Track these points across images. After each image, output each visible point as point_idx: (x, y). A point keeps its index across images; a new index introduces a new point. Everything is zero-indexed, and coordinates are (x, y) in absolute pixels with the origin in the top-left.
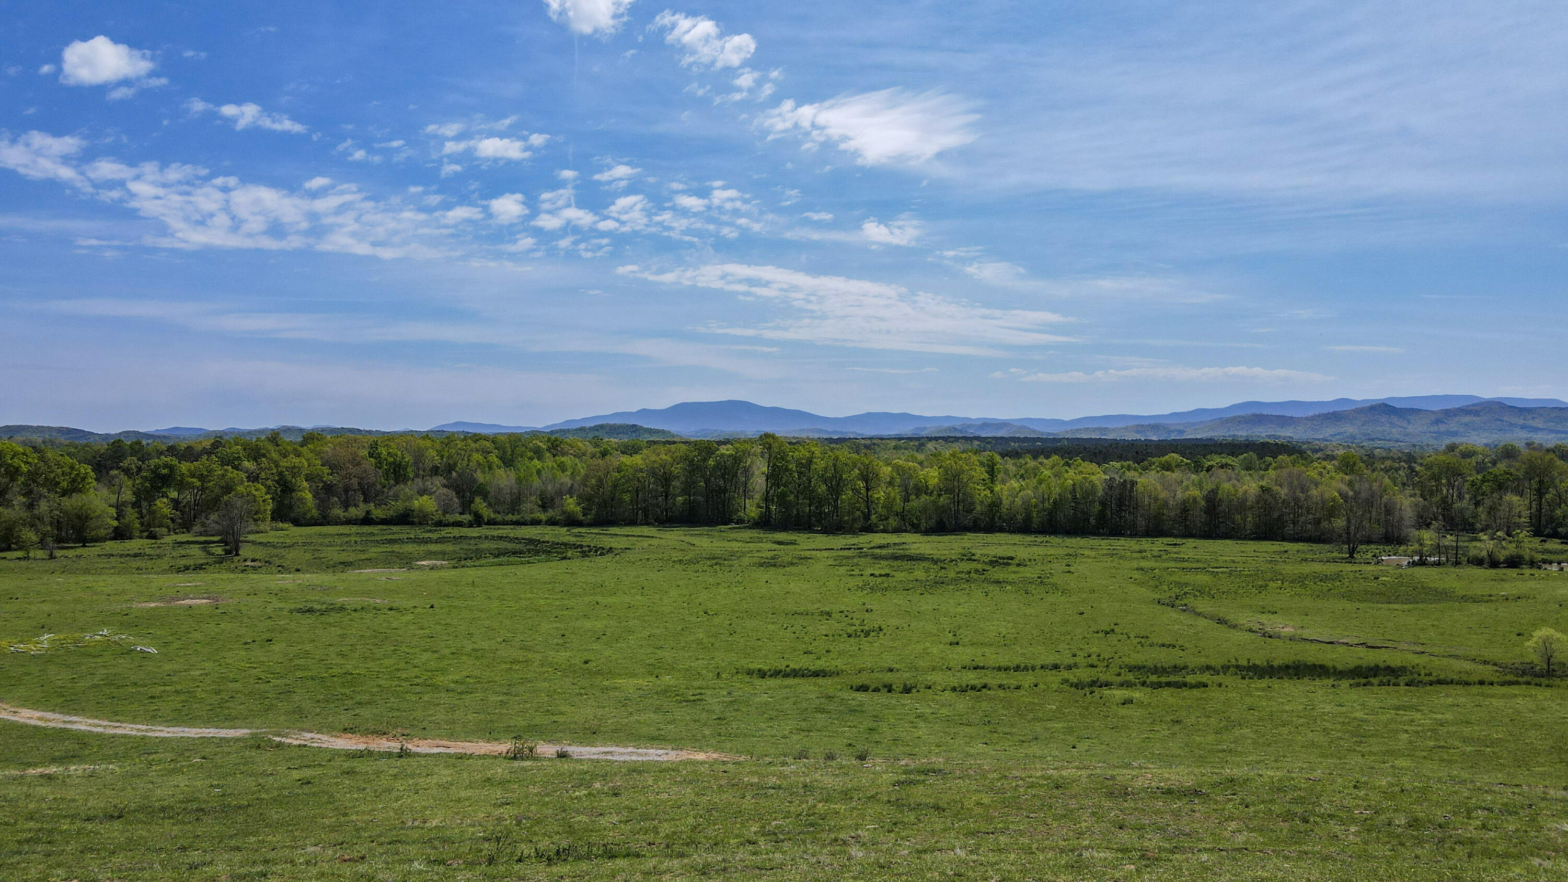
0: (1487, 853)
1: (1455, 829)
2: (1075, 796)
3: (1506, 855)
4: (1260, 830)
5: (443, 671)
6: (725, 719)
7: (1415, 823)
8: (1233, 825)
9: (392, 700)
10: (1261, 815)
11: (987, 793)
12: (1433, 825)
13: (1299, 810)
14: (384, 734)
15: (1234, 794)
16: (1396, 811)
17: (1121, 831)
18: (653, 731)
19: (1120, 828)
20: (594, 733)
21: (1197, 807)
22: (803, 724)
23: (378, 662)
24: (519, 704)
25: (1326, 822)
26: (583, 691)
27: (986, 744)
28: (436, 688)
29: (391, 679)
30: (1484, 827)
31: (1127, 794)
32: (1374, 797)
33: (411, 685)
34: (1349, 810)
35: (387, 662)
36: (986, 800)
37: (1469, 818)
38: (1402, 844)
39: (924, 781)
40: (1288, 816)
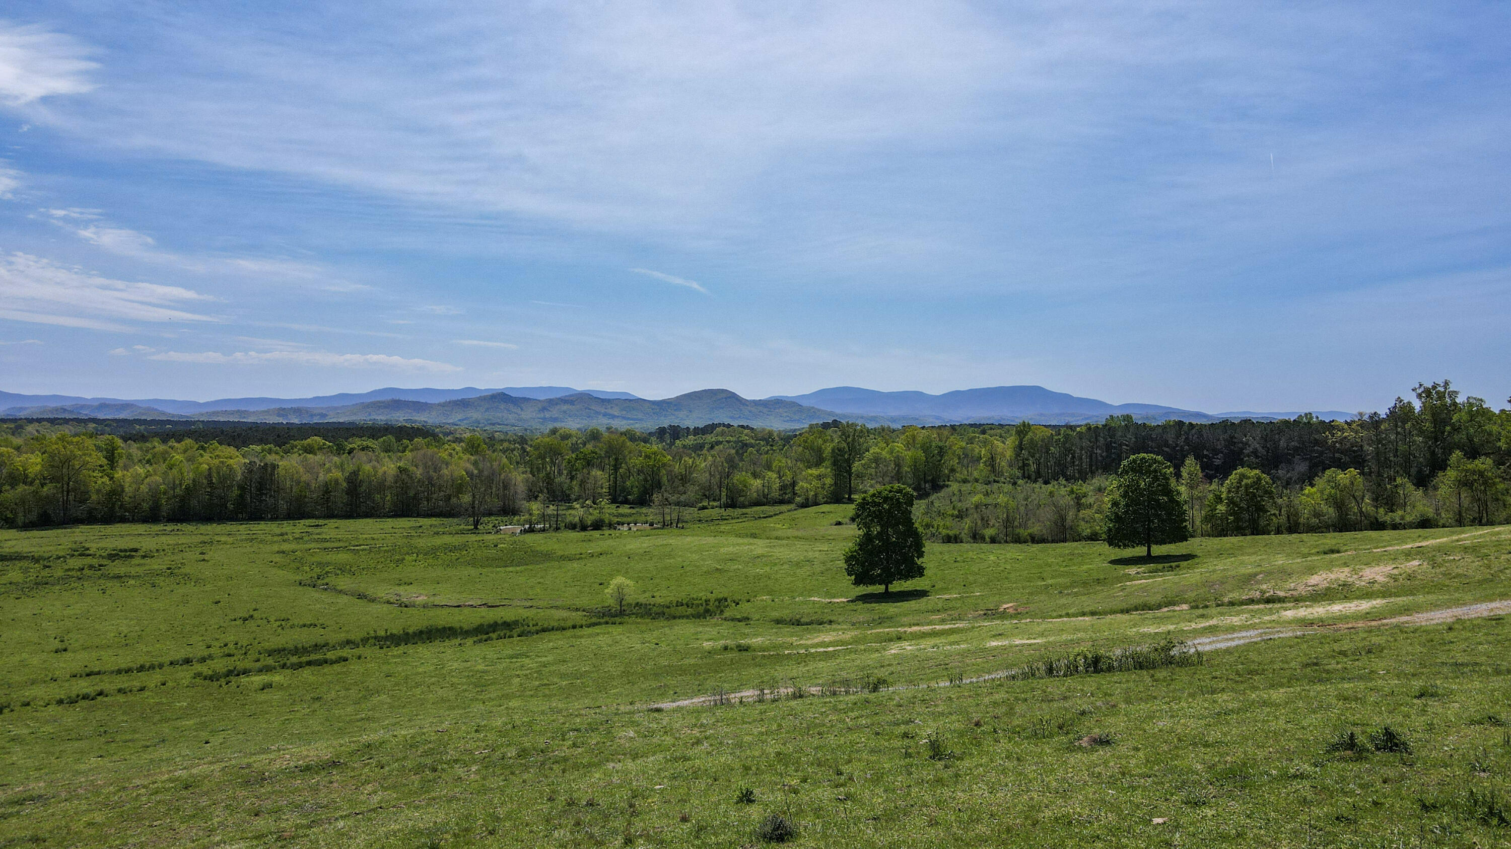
0: (576, 767)
1: (553, 751)
2: (206, 794)
3: (590, 765)
4: (394, 787)
7: (523, 753)
8: (369, 788)
10: (395, 773)
11: (100, 810)
12: (537, 751)
13: (429, 761)
15: (371, 758)
16: (509, 745)
17: (257, 818)
19: (256, 815)
21: (334, 778)
25: (452, 767)
27: (101, 756)
30: (574, 745)
31: (263, 779)
32: (491, 737)
34: (471, 752)
36: (99, 817)
37: (563, 740)
38: (512, 773)
39: (18, 812)
40: (419, 769)
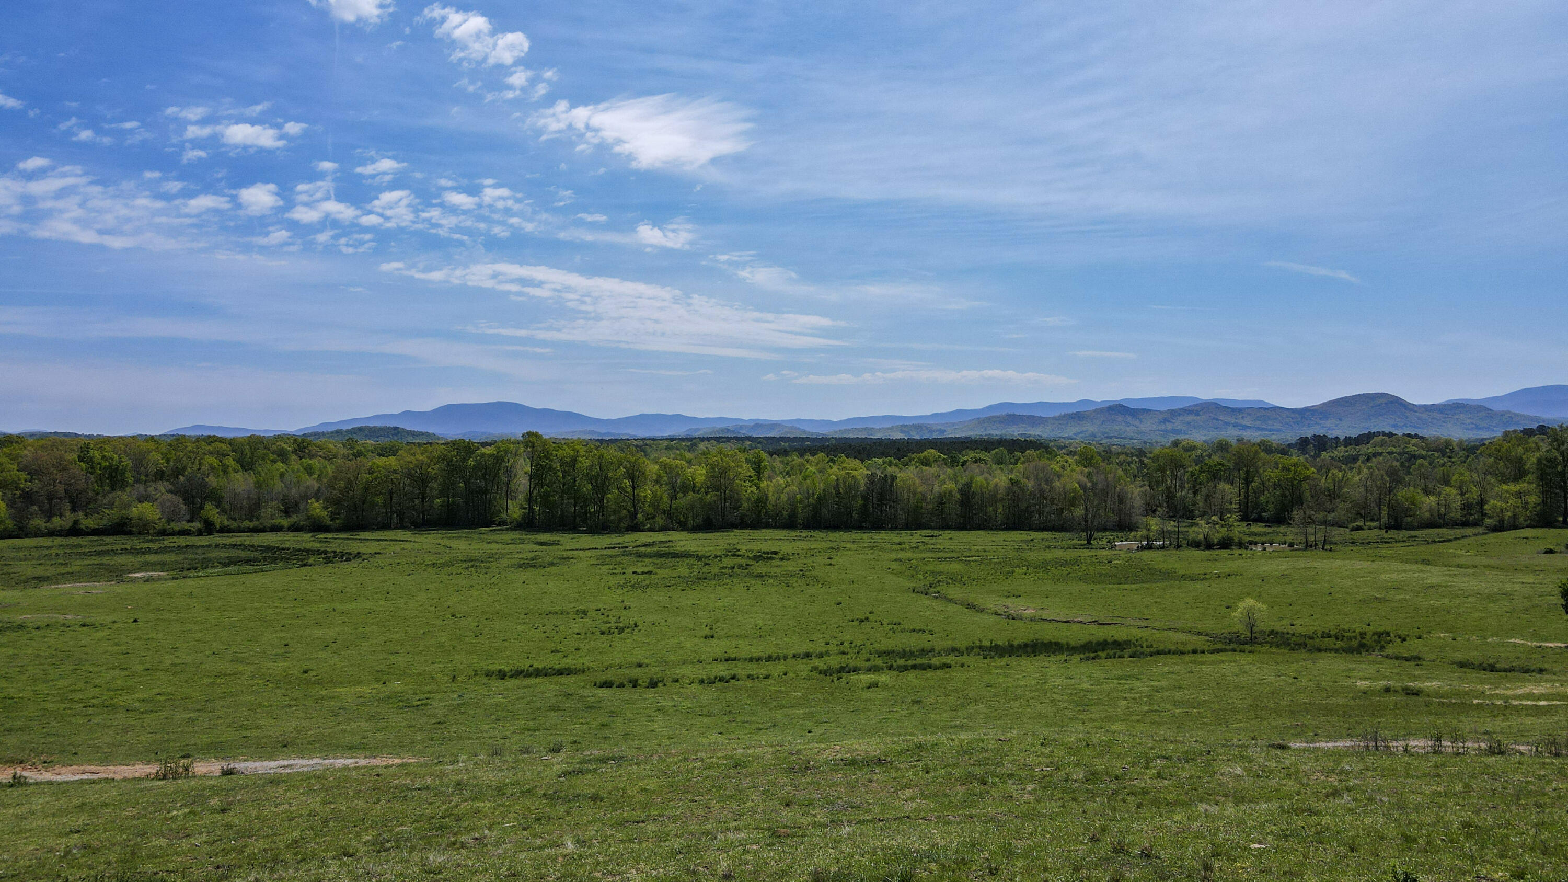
0: (1156, 803)
1: (1131, 780)
2: (751, 775)
3: (1176, 803)
4: (935, 796)
5: (129, 690)
6: (445, 723)
7: (1092, 777)
8: (908, 793)
9: (54, 724)
10: (940, 780)
11: (658, 778)
12: (1110, 777)
13: (979, 771)
14: (21, 762)
15: (919, 761)
16: (1077, 765)
17: (787, 808)
18: (356, 740)
19: (787, 805)
20: (285, 746)
21: (875, 777)
22: (531, 724)
23: (51, 683)
24: (210, 720)
25: (1004, 782)
26: (293, 703)
28: (113, 708)
29: (62, 701)
30: (1159, 775)
31: (808, 768)
32: (1059, 753)
33: (85, 707)
34: (1031, 768)
35: (61, 683)
36: (652, 785)
37: (1147, 768)
38: (1074, 800)
39: (595, 770)
40: (968, 778)
